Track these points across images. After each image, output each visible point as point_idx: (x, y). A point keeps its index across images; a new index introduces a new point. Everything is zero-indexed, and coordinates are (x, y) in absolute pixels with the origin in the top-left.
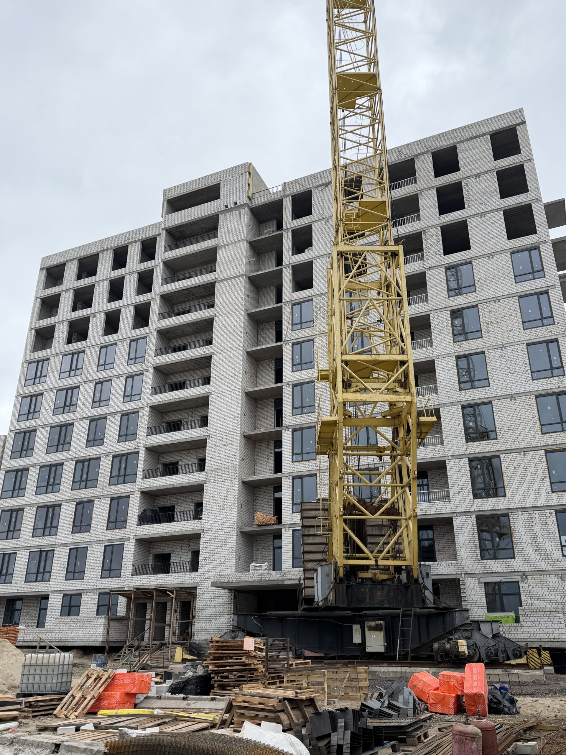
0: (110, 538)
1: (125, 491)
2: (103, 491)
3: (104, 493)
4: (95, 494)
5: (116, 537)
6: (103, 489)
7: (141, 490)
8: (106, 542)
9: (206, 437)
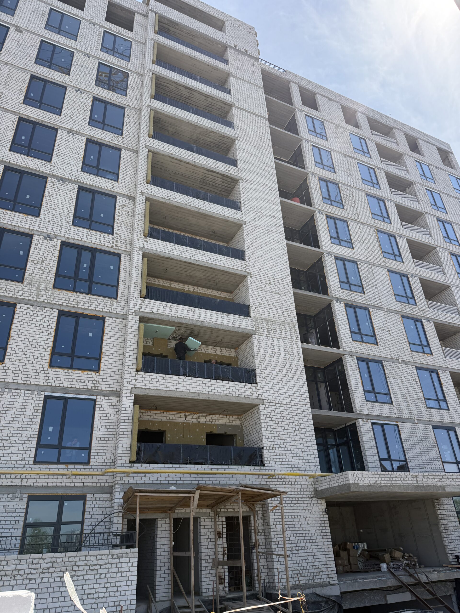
0: (60, 383)
1: (94, 307)
2: (38, 295)
3: (42, 298)
4: (19, 295)
5: (75, 385)
6: (38, 290)
7: (141, 314)
8: (49, 389)
9: (246, 274)
